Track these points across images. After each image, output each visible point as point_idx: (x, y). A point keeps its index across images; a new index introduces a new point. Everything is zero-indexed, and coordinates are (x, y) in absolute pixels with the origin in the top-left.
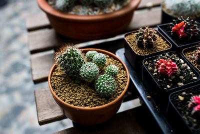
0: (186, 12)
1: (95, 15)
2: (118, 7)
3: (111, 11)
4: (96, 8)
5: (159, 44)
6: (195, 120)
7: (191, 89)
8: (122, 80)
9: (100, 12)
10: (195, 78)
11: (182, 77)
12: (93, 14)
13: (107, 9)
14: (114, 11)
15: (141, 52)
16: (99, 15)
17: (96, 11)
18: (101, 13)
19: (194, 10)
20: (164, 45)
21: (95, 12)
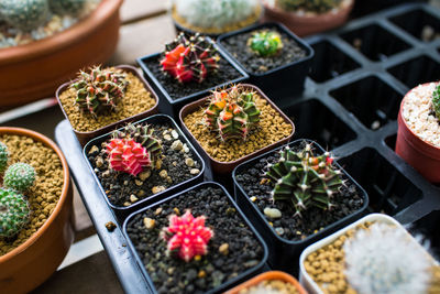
0: (216, 18)
1: (12, 47)
2: (67, 22)
3: (49, 33)
4: (11, 31)
5: (131, 101)
6: (171, 270)
7: (177, 197)
8: (54, 193)
9: (22, 39)
10: (194, 171)
11: (164, 173)
12: (7, 46)
13: (40, 30)
14: (56, 33)
15: (87, 125)
16: (19, 46)
17: (14, 36)
18: (26, 42)
19: (230, 13)
20: (143, 102)
21: (11, 41)
